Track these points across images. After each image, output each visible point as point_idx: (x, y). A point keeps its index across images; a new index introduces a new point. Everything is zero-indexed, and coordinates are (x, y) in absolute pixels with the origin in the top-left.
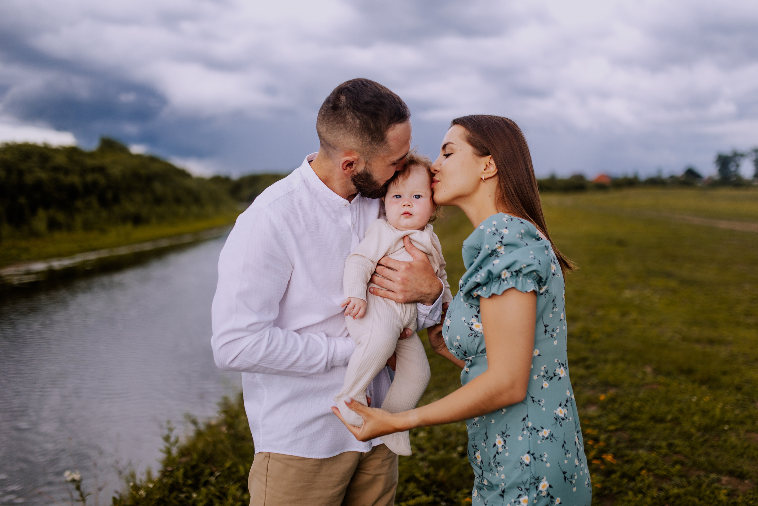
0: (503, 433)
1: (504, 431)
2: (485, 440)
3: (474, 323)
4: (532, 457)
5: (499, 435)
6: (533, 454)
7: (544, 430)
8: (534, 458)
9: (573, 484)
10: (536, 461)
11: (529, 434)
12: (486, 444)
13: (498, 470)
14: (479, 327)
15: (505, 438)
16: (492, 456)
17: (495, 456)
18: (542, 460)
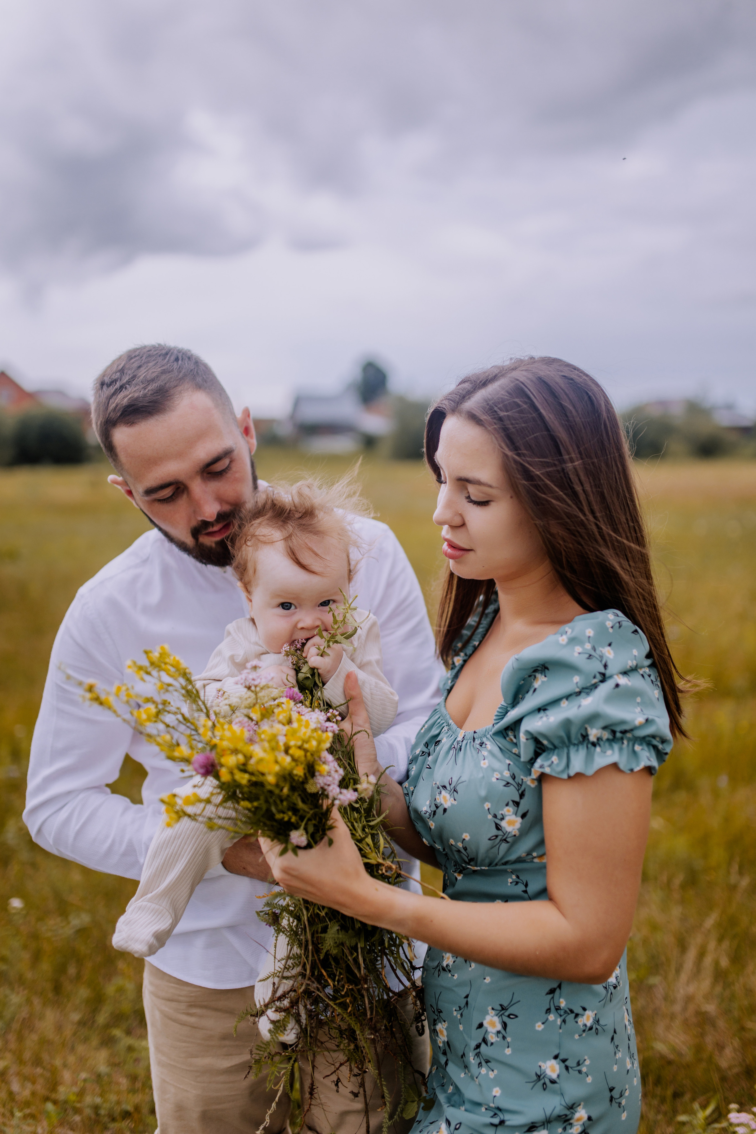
0: (503, 1008)
1: (505, 1004)
2: (460, 1008)
3: (506, 816)
4: (563, 1065)
5: (493, 1009)
6: (564, 1061)
7: (587, 1012)
8: (567, 1068)
9: (621, 1106)
10: (569, 1072)
11: (559, 1021)
12: (461, 1015)
13: (480, 1073)
14: (514, 825)
15: (506, 1019)
16: (473, 1044)
17: (478, 1046)
18: (580, 1072)
